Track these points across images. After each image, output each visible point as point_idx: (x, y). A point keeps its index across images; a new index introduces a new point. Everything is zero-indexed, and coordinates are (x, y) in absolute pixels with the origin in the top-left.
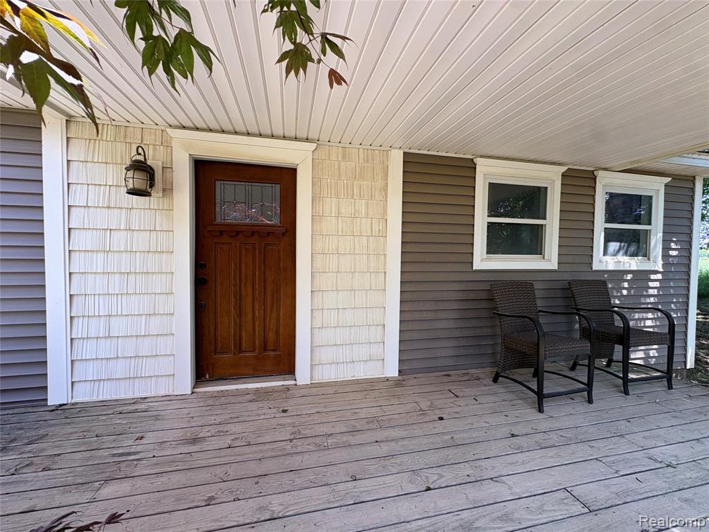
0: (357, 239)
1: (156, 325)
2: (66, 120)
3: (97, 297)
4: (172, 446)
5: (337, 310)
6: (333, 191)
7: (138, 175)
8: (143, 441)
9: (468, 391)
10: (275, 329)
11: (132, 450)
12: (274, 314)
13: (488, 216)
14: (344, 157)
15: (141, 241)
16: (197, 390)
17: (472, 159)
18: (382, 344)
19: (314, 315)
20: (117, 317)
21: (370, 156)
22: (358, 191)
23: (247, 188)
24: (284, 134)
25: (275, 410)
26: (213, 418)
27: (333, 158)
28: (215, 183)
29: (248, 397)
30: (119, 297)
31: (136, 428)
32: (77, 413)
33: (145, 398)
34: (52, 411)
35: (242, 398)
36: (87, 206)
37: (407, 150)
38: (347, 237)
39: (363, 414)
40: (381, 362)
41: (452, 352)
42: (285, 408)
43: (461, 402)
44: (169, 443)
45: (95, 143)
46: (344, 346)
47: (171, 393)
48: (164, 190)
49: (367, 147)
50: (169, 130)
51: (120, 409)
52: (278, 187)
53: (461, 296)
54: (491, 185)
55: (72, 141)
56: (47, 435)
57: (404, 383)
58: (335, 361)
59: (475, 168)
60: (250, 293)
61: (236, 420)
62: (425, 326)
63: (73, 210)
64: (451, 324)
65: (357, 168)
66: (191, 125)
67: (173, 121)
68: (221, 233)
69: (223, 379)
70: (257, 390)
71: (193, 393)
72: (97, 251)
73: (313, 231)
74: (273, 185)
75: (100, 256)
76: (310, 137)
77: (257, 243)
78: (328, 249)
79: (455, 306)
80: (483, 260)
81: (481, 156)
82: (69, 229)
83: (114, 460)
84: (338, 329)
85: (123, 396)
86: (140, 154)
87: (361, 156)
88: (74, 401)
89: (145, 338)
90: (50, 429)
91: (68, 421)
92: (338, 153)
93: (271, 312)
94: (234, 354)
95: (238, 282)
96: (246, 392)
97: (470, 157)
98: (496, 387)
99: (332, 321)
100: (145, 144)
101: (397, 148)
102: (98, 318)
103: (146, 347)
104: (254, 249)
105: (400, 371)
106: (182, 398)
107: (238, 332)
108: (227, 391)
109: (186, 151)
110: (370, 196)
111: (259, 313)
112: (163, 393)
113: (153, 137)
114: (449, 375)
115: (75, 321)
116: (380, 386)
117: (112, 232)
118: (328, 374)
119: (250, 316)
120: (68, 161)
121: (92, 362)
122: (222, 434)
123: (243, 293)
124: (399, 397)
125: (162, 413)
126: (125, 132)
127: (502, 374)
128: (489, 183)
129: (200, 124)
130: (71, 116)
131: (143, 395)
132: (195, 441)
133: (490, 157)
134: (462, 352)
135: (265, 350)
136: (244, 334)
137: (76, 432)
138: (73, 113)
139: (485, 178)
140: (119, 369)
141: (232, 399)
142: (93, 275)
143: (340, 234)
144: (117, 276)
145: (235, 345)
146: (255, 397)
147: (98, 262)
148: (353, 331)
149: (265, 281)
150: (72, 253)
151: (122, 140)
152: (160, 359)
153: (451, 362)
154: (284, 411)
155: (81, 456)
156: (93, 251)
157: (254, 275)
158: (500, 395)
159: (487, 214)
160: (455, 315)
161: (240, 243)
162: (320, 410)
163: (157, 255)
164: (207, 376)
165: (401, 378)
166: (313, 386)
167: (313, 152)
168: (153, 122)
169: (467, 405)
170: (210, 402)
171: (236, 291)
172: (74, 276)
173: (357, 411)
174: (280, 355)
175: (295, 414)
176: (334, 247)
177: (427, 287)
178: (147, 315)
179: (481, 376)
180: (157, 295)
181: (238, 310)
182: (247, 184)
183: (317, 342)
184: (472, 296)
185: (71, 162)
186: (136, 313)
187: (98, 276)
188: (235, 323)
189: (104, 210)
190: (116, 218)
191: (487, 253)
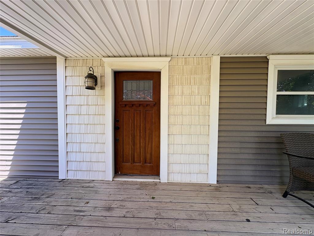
0: (193, 107)
1: (98, 148)
2: (65, 59)
3: (76, 134)
4: (99, 210)
5: (181, 145)
6: (179, 82)
7: (90, 80)
8: (88, 205)
9: (265, 201)
10: (150, 153)
11: (83, 209)
12: (150, 145)
13: (277, 91)
14: (186, 63)
15: (92, 109)
16: (115, 179)
17: (266, 57)
18: (207, 165)
19: (169, 147)
20: (83, 144)
21: (200, 61)
22: (193, 81)
23: (137, 83)
24: (154, 54)
25: (148, 197)
26: (120, 196)
27: (180, 64)
28: (123, 82)
29: (137, 186)
30: (84, 134)
31: (87, 196)
32: (67, 185)
33: (94, 180)
34: (60, 182)
35: (134, 186)
36: (72, 95)
37: (223, 56)
38: (187, 106)
39: (197, 207)
40: (206, 175)
41: (251, 173)
42: (154, 196)
43: (261, 209)
44: (98, 208)
45: (75, 68)
46: (185, 164)
47: (104, 179)
48: (101, 86)
49: (198, 56)
50: (103, 59)
51: (83, 185)
52: (152, 81)
53: (257, 140)
54: (279, 72)
55: (67, 67)
56: (55, 194)
57: (221, 189)
58: (180, 172)
59: (268, 62)
60: (139, 134)
61: (129, 200)
62: (233, 156)
63: (67, 97)
64: (251, 157)
65: (193, 69)
66: (112, 55)
67: (105, 55)
68: (126, 105)
69: (126, 175)
70: (141, 183)
71: (113, 180)
72: (76, 115)
73: (169, 103)
74: (150, 81)
75: (77, 116)
76: (167, 54)
77: (142, 110)
78: (177, 113)
79: (254, 146)
80: (273, 118)
81: (273, 54)
82: (66, 105)
83: (74, 214)
84: (182, 155)
85: (85, 178)
86: (91, 71)
87: (195, 62)
88: (68, 178)
89: (94, 153)
90: (56, 191)
91: (64, 188)
92: (182, 61)
93: (148, 144)
94: (131, 164)
95: (133, 129)
96: (136, 183)
97: (265, 55)
98: (285, 201)
99: (179, 151)
100: (94, 66)
101: (216, 55)
102: (76, 143)
103: (94, 157)
104: (140, 113)
105: (217, 181)
106: (108, 182)
107: (133, 153)
108: (128, 181)
109: (110, 68)
110: (200, 83)
111: (142, 144)
112: (101, 179)
113: (97, 63)
114: (249, 187)
115: (68, 144)
116: (206, 189)
117: (82, 106)
118: (177, 178)
119: (138, 145)
120: (66, 76)
121: (74, 162)
122: (122, 207)
123: (135, 134)
124: (218, 198)
125: (99, 190)
126: (86, 62)
127: (290, 193)
128: (278, 70)
129: (116, 54)
130: (67, 57)
131: (93, 179)
132: (109, 209)
133: (279, 54)
134: (258, 174)
135: (145, 162)
136: (136, 154)
137: (64, 195)
138: (67, 56)
139: (275, 67)
140: (84, 166)
141: (129, 186)
142: (75, 125)
143: (183, 104)
144: (83, 125)
145: (132, 159)
146: (139, 187)
147: (76, 119)
148: (190, 156)
149: (145, 128)
150: (67, 115)
151: (85, 65)
152: (100, 163)
153: (251, 179)
154: (153, 198)
155: (63, 208)
156: (74, 115)
157: (140, 125)
158: (290, 208)
159: (276, 90)
160: (254, 151)
161: (134, 110)
162: (172, 200)
163: (99, 116)
164: (119, 173)
165: (218, 185)
166: (169, 184)
167: (169, 62)
168: (97, 55)
169: (266, 213)
170: (120, 187)
171: (132, 133)
172: (68, 125)
173: (193, 204)
174: (153, 166)
175: (158, 201)
176: (180, 112)
177: (235, 134)
178: (94, 143)
179: (273, 191)
180: (98, 134)
181: (133, 142)
182: (137, 81)
183: (171, 160)
184: (265, 140)
185: (67, 77)
186: (90, 142)
187: (76, 125)
188: (132, 148)
189: (78, 96)
190: (82, 100)
191: (276, 114)
